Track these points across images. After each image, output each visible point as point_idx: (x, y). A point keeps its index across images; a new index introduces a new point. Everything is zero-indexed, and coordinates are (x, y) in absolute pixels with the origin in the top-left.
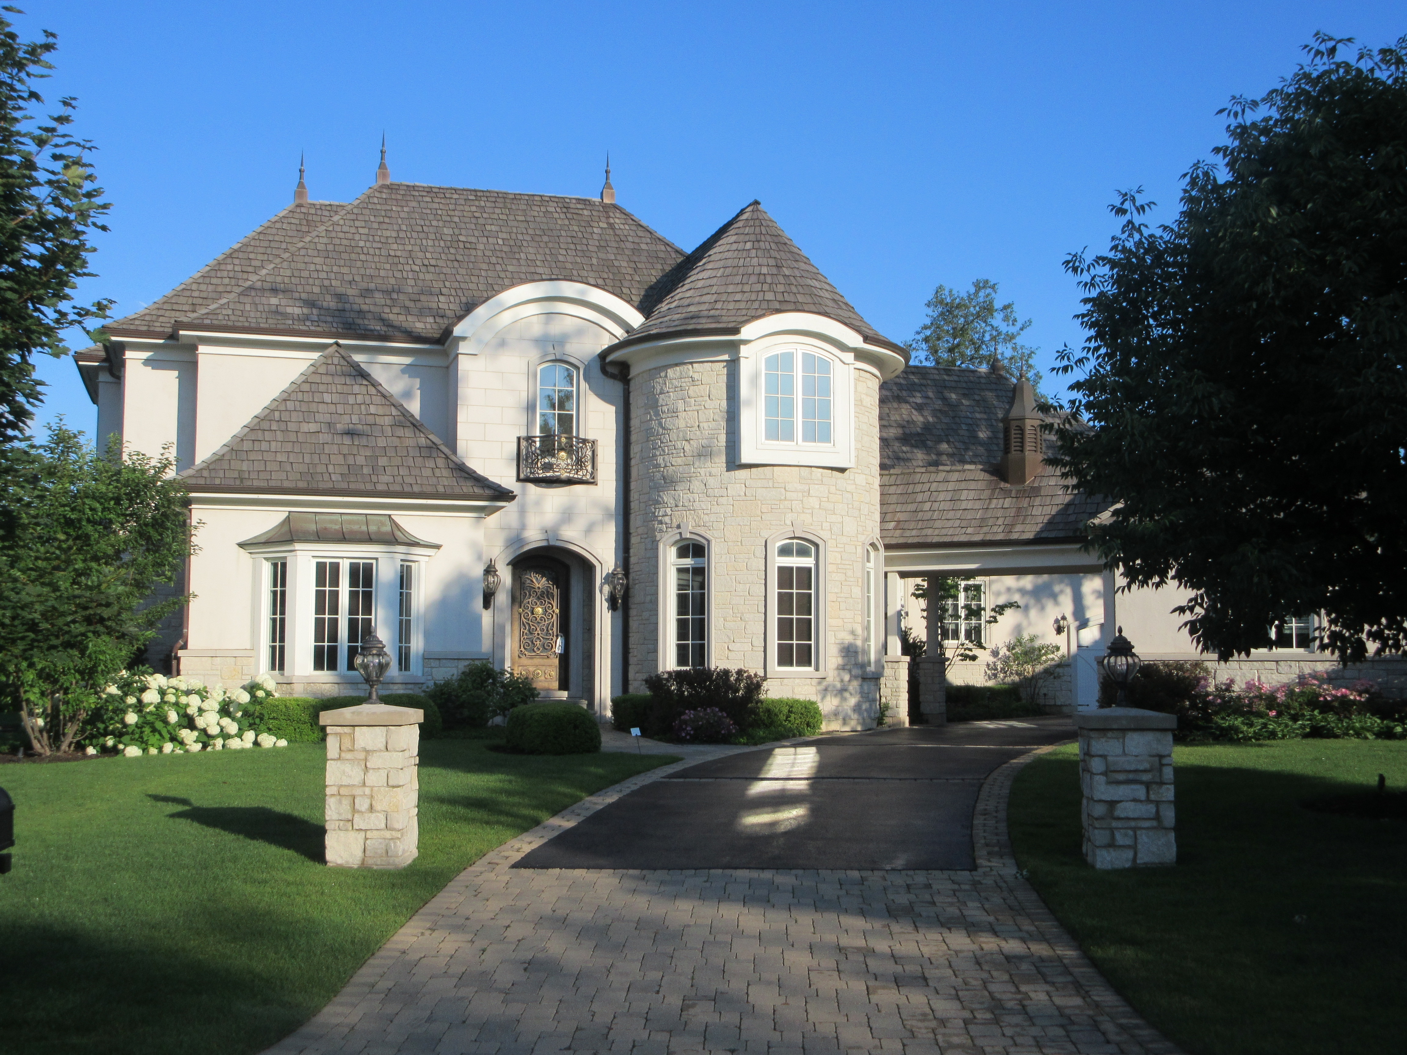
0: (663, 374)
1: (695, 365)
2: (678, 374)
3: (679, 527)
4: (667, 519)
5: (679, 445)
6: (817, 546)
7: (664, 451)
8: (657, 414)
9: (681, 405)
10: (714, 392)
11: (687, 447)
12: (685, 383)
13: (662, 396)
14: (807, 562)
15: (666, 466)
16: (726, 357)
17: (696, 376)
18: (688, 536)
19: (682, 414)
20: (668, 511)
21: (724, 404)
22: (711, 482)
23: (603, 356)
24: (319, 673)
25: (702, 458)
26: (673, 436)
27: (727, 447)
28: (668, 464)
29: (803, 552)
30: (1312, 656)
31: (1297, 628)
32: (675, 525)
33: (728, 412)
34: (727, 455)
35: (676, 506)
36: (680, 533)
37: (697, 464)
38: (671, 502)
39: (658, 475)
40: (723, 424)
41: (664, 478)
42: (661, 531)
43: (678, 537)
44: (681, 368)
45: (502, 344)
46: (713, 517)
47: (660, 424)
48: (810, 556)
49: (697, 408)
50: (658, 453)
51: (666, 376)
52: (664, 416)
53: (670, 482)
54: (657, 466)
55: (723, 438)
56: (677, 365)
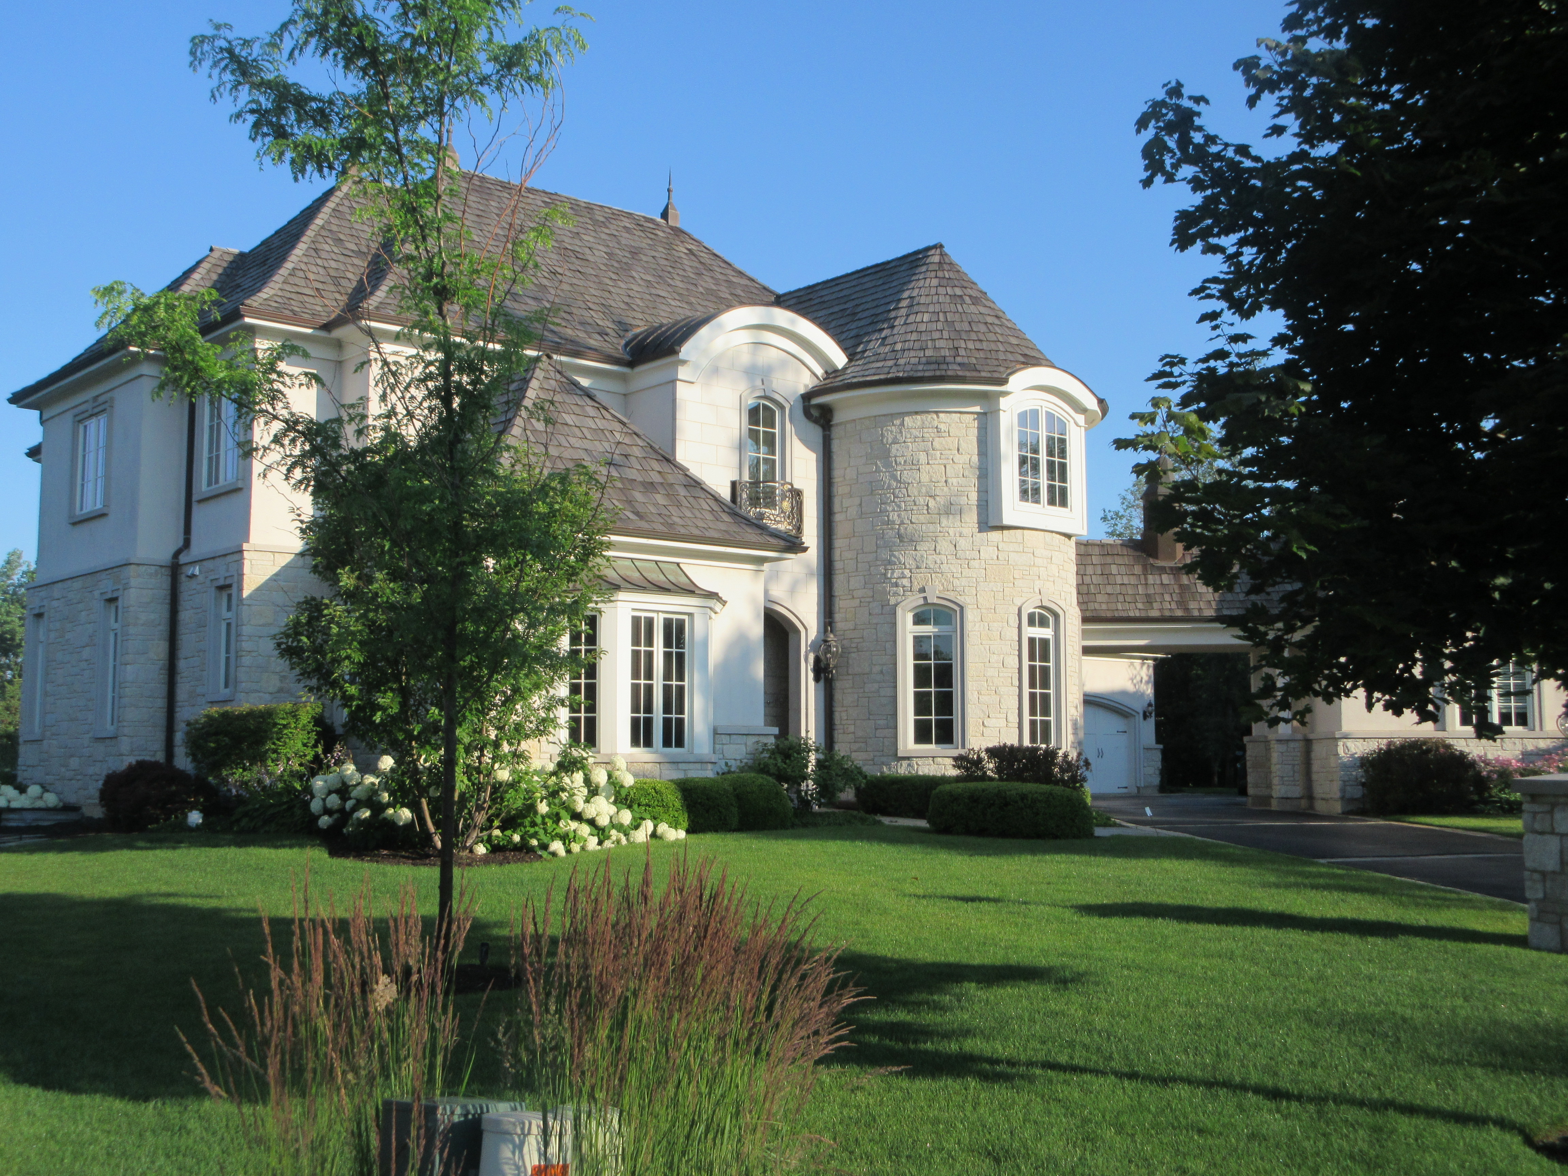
0: (897, 422)
1: (941, 415)
2: (919, 423)
3: (923, 590)
4: (905, 582)
5: (921, 501)
6: (1056, 616)
7: (899, 507)
8: (888, 465)
9: (923, 457)
10: (963, 445)
11: (932, 504)
12: (929, 434)
13: (895, 446)
14: (1046, 633)
15: (902, 523)
16: (977, 409)
17: (942, 427)
18: (935, 601)
19: (924, 468)
20: (907, 573)
21: (975, 459)
22: (962, 543)
23: (807, 397)
24: (636, 750)
25: (951, 517)
26: (914, 491)
27: (978, 506)
28: (906, 521)
29: (1043, 623)
30: (1532, 734)
31: (1516, 708)
32: (916, 587)
33: (979, 468)
34: (979, 514)
35: (918, 567)
36: (925, 598)
37: (944, 522)
38: (910, 563)
39: (891, 533)
40: (974, 481)
41: (900, 536)
42: (896, 594)
43: (921, 602)
44: (924, 416)
45: (715, 371)
46: (964, 582)
47: (894, 477)
48: (1048, 627)
49: (944, 462)
50: (889, 509)
51: (902, 424)
52: (899, 468)
53: (907, 540)
54: (888, 522)
55: (974, 496)
56: (917, 413)
